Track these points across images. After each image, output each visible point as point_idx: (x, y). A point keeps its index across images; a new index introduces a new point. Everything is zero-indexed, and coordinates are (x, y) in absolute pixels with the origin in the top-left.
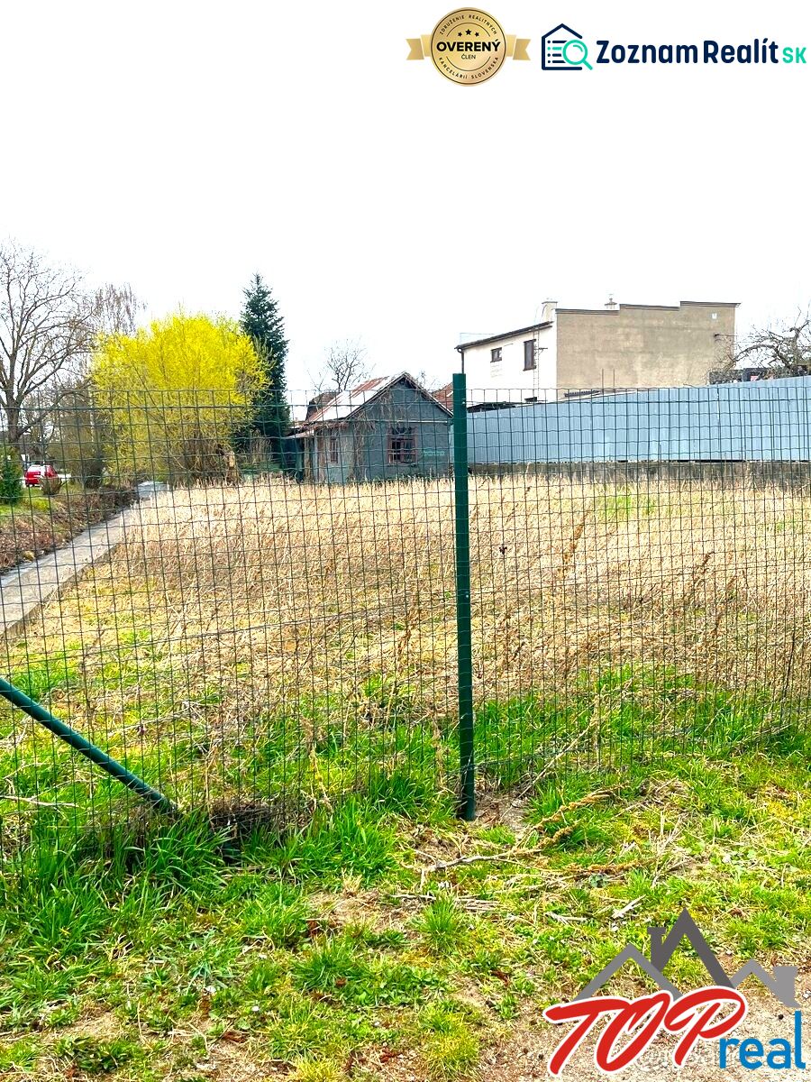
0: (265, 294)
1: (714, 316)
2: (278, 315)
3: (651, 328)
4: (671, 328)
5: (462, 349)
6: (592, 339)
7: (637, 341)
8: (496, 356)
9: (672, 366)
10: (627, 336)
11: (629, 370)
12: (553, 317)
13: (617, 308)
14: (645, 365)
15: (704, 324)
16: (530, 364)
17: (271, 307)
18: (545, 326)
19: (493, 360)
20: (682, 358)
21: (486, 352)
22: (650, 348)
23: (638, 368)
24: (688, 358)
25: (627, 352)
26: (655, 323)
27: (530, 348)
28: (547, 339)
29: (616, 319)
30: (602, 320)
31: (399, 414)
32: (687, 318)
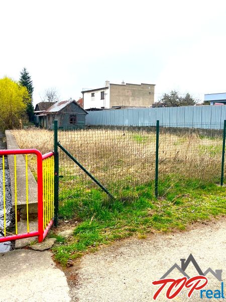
0: (27, 74)
1: (149, 88)
2: (31, 80)
3: (134, 90)
4: (139, 90)
5: (83, 92)
6: (119, 92)
7: (130, 93)
8: (93, 95)
9: (139, 100)
10: (128, 92)
11: (128, 101)
12: (109, 86)
13: (125, 84)
14: (132, 100)
15: (147, 90)
16: (102, 98)
17: (29, 78)
18: (107, 88)
19: (92, 96)
20: (141, 98)
21: (90, 94)
22: (133, 95)
23: (130, 100)
24: (143, 98)
25: (127, 96)
26: (135, 89)
27: (103, 94)
28: (107, 92)
29: (125, 87)
30: (122, 87)
31: (72, 111)
32: (142, 88)
